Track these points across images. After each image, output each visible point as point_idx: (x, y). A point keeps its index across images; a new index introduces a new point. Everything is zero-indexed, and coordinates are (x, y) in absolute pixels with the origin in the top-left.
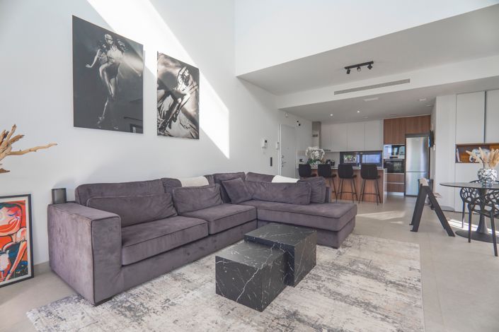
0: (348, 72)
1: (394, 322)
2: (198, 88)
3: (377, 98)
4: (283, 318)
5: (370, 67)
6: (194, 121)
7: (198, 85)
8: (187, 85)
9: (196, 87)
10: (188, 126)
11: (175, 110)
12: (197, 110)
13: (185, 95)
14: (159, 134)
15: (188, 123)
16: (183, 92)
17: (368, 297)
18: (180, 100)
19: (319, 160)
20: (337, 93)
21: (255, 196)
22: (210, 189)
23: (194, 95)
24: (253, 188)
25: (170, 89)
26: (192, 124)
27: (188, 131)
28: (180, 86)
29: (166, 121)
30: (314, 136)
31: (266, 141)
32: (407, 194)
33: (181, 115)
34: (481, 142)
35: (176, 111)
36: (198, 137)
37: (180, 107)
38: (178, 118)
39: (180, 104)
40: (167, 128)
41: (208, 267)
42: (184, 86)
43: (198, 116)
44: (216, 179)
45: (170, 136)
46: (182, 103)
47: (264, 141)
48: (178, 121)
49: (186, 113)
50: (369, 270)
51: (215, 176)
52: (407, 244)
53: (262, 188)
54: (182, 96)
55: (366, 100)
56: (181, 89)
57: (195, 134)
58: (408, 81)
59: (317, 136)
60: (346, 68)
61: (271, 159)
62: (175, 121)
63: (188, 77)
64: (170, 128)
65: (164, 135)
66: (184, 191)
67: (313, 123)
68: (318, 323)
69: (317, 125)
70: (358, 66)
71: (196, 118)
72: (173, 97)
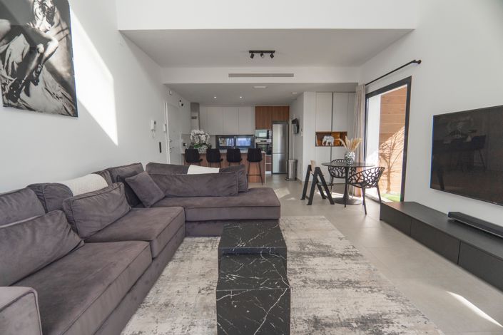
0: (252, 57)
1: (379, 291)
2: (70, 33)
3: (264, 87)
4: (313, 331)
5: (272, 56)
6: (68, 86)
7: (69, 28)
8: (52, 23)
9: (67, 32)
10: (60, 94)
11: (34, 63)
12: (71, 71)
13: (50, 40)
14: (6, 105)
15: (59, 90)
16: (46, 35)
17: (344, 275)
18: (41, 47)
19: (205, 144)
20: (231, 75)
21: (170, 193)
22: (114, 192)
23: (64, 43)
24: (165, 183)
25: (21, 23)
26: (65, 92)
27: (60, 103)
28: (38, 22)
29: (19, 81)
30: (193, 118)
31: (155, 123)
32: (274, 172)
33: (45, 75)
34: (329, 130)
35: (36, 67)
36: (75, 114)
37: (43, 60)
38: (40, 78)
39: (42, 55)
40: (23, 95)
41: (167, 305)
42: (47, 25)
43: (74, 79)
44: (113, 175)
45: (30, 109)
46: (47, 54)
47: (153, 122)
48: (41, 84)
49: (53, 72)
50: (318, 249)
51: (110, 170)
52: (317, 217)
53: (178, 182)
54: (46, 41)
55: (256, 87)
56: (42, 29)
57: (71, 108)
58: (291, 75)
59: (195, 118)
60: (251, 52)
61: (160, 143)
62: (36, 84)
63: (52, 10)
64: (28, 94)
65: (18, 107)
66: (82, 202)
67: (192, 103)
68: (342, 320)
69: (195, 106)
70: (262, 53)
71: (70, 83)
72: (28, 39)
